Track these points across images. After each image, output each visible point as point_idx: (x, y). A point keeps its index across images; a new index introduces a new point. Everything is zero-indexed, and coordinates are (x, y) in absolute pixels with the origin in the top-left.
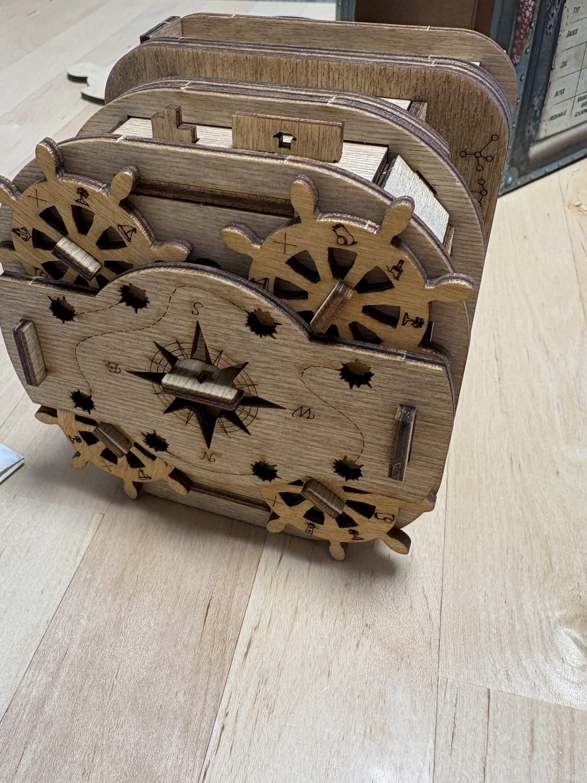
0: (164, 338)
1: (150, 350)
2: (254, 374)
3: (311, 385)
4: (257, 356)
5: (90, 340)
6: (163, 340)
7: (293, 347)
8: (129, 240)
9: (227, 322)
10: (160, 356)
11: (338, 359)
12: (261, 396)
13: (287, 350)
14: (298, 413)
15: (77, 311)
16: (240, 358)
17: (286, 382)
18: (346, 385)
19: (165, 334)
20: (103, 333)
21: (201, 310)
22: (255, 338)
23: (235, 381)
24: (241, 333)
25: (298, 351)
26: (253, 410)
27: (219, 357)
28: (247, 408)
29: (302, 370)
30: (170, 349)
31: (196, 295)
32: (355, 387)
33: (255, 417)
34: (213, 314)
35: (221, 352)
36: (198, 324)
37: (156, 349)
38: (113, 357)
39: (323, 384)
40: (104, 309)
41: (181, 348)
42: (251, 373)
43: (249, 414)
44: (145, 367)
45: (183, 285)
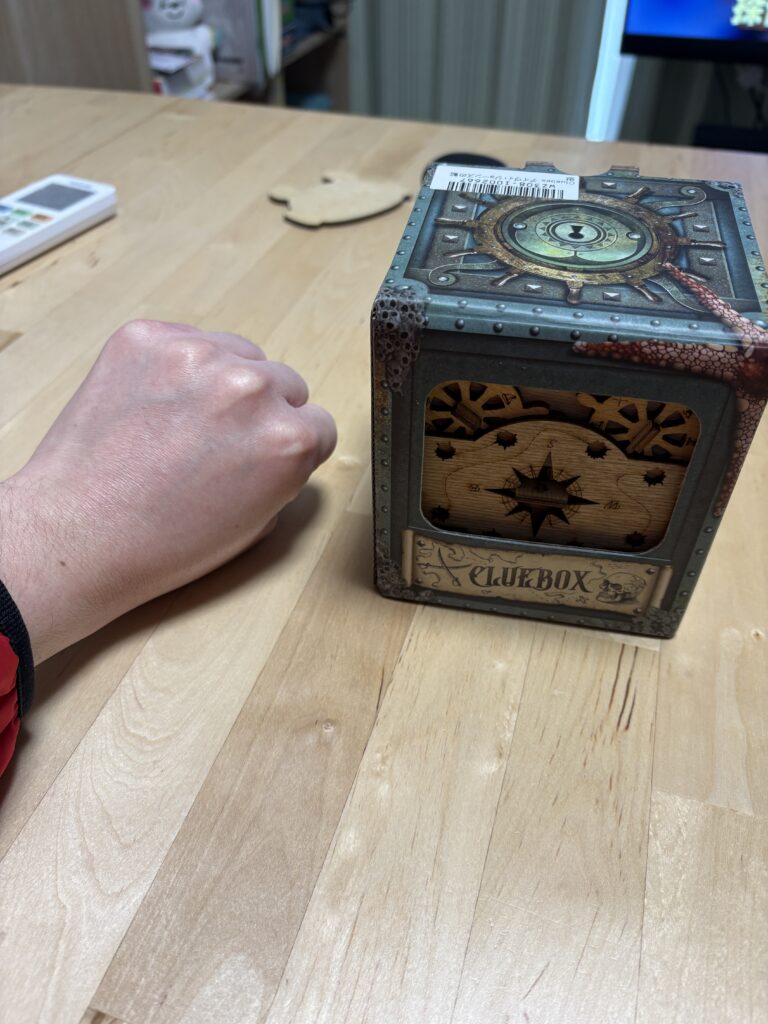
0: (521, 464)
1: (508, 472)
2: (583, 483)
3: (622, 486)
5: (461, 470)
6: (519, 465)
7: (615, 464)
8: (508, 403)
9: (572, 451)
10: (514, 477)
11: (644, 469)
12: (584, 497)
13: (611, 466)
14: (609, 506)
15: (457, 451)
16: (574, 474)
17: (605, 486)
18: (646, 484)
19: (523, 462)
20: (473, 465)
21: (554, 444)
22: (590, 460)
23: (568, 489)
24: (580, 457)
25: (619, 466)
26: (576, 507)
27: (560, 474)
28: (571, 507)
29: (618, 478)
30: (522, 472)
31: (554, 435)
32: (652, 486)
33: (576, 512)
34: (564, 446)
35: (562, 471)
36: (550, 453)
37: (513, 472)
38: (477, 481)
39: (631, 485)
40: (480, 449)
41: (532, 471)
42: (581, 482)
43: (572, 510)
44: (499, 485)
45: (545, 430)
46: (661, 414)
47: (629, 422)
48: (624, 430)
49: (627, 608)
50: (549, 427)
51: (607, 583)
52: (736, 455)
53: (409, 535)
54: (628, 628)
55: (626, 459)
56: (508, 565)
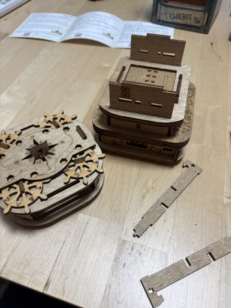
1: (56, 153)
2: (31, 163)
5: (70, 145)
6: (54, 156)
7: (26, 175)
9: (41, 170)
11: (16, 179)
12: (27, 159)
13: (26, 173)
14: (18, 161)
15: (75, 149)
16: (35, 164)
17: (24, 166)
18: (11, 175)
19: (54, 158)
20: (67, 148)
21: (48, 169)
22: (34, 171)
23: (34, 158)
24: (38, 170)
25: (24, 174)
26: (28, 155)
27: (40, 161)
29: (21, 171)
30: (52, 155)
31: (50, 171)
32: (9, 175)
34: (45, 170)
35: (40, 163)
36: (48, 165)
37: (54, 153)
40: (69, 154)
41: (49, 157)
43: (28, 153)
44: (55, 147)
50: (54, 173)
55: (24, 178)
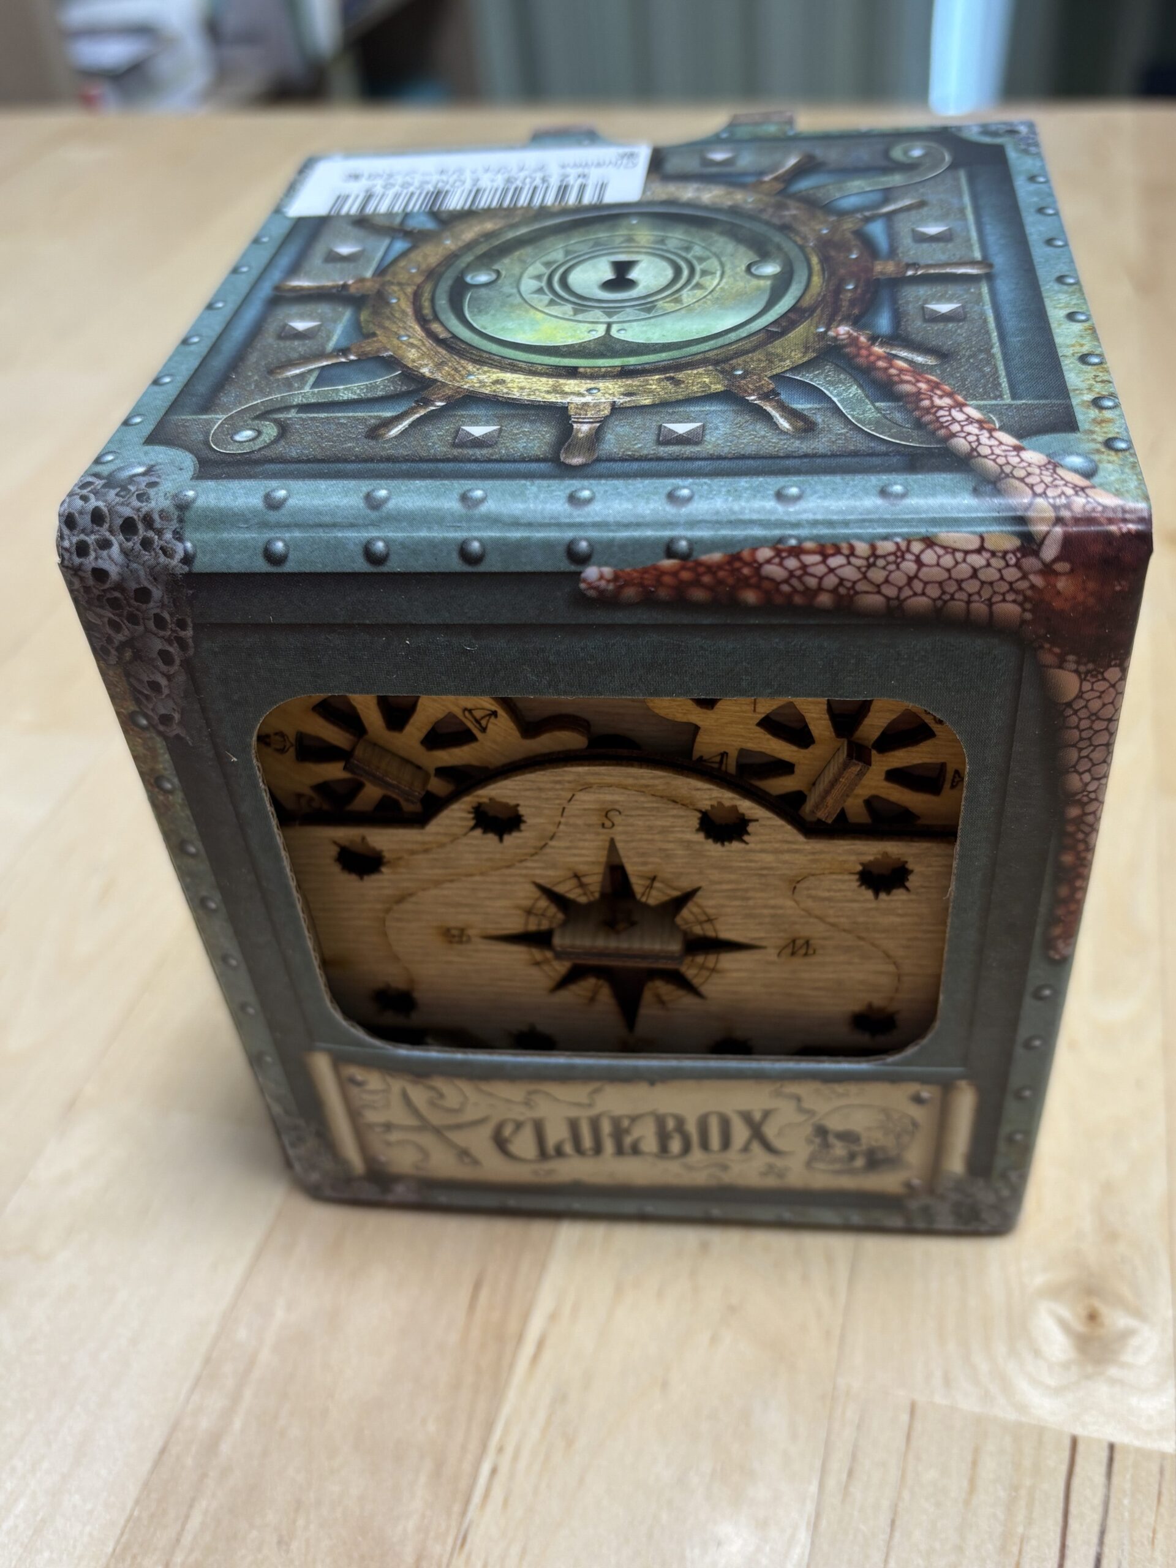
0: (551, 873)
1: (526, 894)
2: (711, 903)
3: (810, 904)
4: (715, 875)
5: (414, 899)
6: (549, 876)
7: (776, 852)
8: (484, 730)
9: (664, 831)
10: (543, 903)
11: (853, 858)
12: (723, 936)
13: (769, 858)
14: (789, 951)
15: (387, 855)
16: (686, 884)
17: (765, 907)
18: (869, 894)
19: (554, 866)
20: (437, 883)
21: (618, 819)
22: (714, 849)
23: (678, 920)
24: (688, 844)
25: (787, 857)
26: (711, 960)
27: (651, 887)
28: (700, 959)
29: (794, 884)
30: (560, 889)
31: (609, 798)
32: (883, 896)
33: (714, 970)
34: (640, 822)
35: (654, 879)
36: (612, 842)
37: (537, 893)
38: (456, 919)
39: (829, 899)
40: (442, 845)
41: (582, 885)
42: (706, 902)
43: (702, 967)
44: (515, 924)
45: (587, 787)
46: (867, 721)
47: (794, 748)
48: (785, 768)
49: (888, 1182)
50: (591, 779)
51: (822, 1132)
52: (1074, 812)
53: (322, 1065)
54: (898, 1222)
55: (801, 838)
56: (573, 1113)
